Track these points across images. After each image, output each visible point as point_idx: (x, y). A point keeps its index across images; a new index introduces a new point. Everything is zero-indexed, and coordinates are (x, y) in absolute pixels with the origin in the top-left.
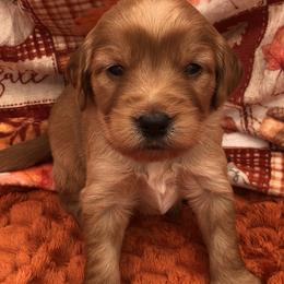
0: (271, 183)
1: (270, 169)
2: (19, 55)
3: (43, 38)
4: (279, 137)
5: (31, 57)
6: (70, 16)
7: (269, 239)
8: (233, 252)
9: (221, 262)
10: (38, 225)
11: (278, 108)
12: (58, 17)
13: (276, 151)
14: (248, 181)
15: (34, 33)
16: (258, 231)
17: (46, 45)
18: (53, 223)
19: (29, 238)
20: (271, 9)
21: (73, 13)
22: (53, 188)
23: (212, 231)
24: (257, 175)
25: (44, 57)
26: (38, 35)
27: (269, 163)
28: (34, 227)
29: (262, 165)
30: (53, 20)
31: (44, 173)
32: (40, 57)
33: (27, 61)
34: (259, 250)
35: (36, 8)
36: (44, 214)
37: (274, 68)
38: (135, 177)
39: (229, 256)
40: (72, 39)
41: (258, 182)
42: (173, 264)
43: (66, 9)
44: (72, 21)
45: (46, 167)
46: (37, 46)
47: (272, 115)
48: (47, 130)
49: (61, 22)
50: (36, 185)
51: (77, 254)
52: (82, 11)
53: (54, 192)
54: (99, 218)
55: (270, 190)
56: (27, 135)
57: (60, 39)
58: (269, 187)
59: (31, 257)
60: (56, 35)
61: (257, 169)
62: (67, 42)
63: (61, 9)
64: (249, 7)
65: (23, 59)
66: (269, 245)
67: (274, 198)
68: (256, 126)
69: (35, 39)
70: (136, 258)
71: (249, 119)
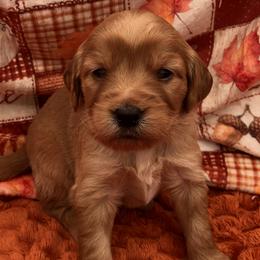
0: (229, 179)
1: (226, 168)
2: (4, 75)
3: (25, 61)
4: (231, 140)
5: (14, 78)
6: (55, 40)
7: (233, 224)
8: (209, 233)
9: (200, 243)
10: (26, 228)
11: (227, 116)
12: (45, 40)
13: (228, 152)
14: (209, 179)
15: (17, 57)
16: (223, 218)
17: (27, 67)
18: (39, 226)
19: (20, 240)
20: (217, 34)
21: (58, 37)
22: (34, 196)
23: (190, 216)
24: (216, 173)
25: (25, 78)
26: (21, 59)
27: (224, 162)
28: (23, 229)
29: (218, 164)
30: (39, 43)
31: (26, 183)
32: (21, 78)
33: (10, 81)
34: (227, 234)
35: (27, 32)
36: (29, 218)
37: (227, 82)
38: (124, 170)
39: (206, 237)
40: (50, 62)
41: (218, 179)
42: (156, 251)
43: (53, 33)
44: (55, 45)
45: (26, 178)
46: (20, 69)
47: (222, 121)
48: (24, 145)
49: (46, 46)
50: (19, 193)
51: (66, 250)
52: (65, 36)
53: (35, 200)
54: (93, 209)
55: (228, 186)
56: (6, 150)
57: (40, 63)
58: (227, 183)
59: (24, 255)
60: (37, 59)
61: (215, 168)
62: (45, 65)
63: (49, 34)
64: (200, 33)
65: (7, 79)
66: (234, 230)
67: (231, 192)
68: (211, 131)
69: (18, 62)
70: (121, 250)
71: (203, 126)
